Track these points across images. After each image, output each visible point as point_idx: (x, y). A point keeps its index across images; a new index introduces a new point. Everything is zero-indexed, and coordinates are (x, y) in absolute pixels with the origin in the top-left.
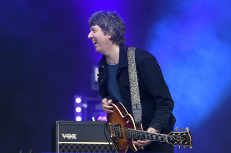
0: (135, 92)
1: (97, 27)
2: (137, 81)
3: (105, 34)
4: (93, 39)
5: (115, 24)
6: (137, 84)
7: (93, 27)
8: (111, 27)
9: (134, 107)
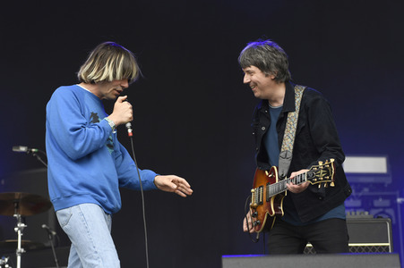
0: (290, 135)
1: (253, 68)
2: (296, 121)
3: (267, 76)
4: (252, 84)
5: (276, 58)
6: (296, 125)
7: (248, 69)
8: (273, 65)
9: (282, 154)
